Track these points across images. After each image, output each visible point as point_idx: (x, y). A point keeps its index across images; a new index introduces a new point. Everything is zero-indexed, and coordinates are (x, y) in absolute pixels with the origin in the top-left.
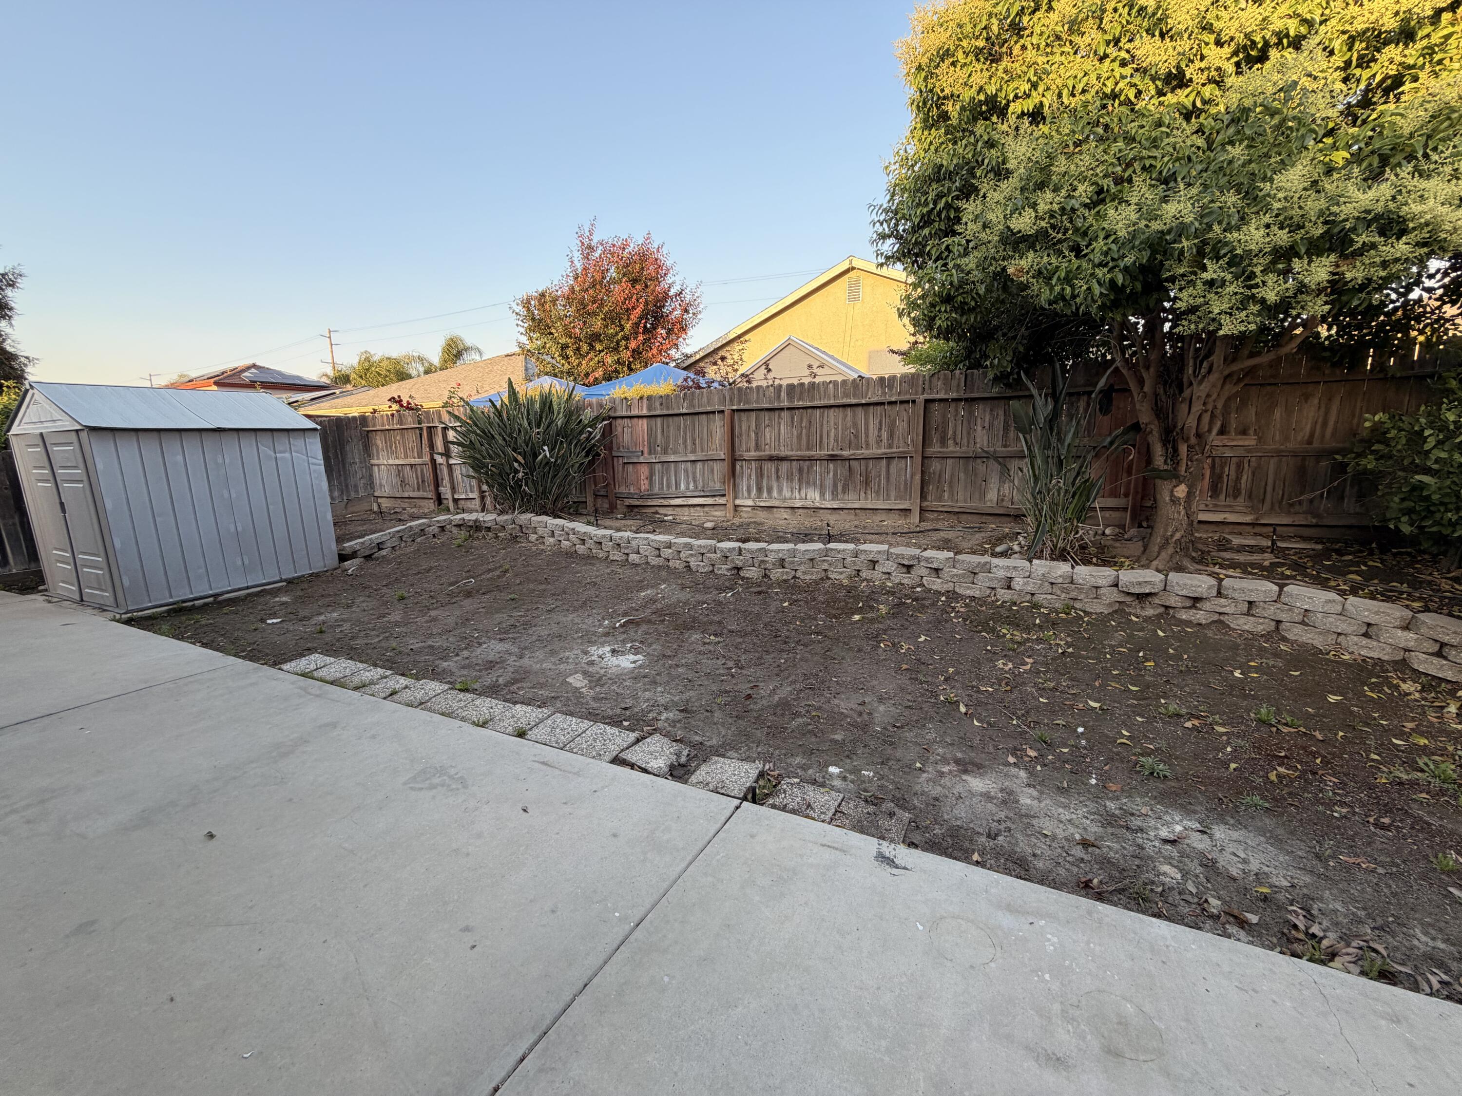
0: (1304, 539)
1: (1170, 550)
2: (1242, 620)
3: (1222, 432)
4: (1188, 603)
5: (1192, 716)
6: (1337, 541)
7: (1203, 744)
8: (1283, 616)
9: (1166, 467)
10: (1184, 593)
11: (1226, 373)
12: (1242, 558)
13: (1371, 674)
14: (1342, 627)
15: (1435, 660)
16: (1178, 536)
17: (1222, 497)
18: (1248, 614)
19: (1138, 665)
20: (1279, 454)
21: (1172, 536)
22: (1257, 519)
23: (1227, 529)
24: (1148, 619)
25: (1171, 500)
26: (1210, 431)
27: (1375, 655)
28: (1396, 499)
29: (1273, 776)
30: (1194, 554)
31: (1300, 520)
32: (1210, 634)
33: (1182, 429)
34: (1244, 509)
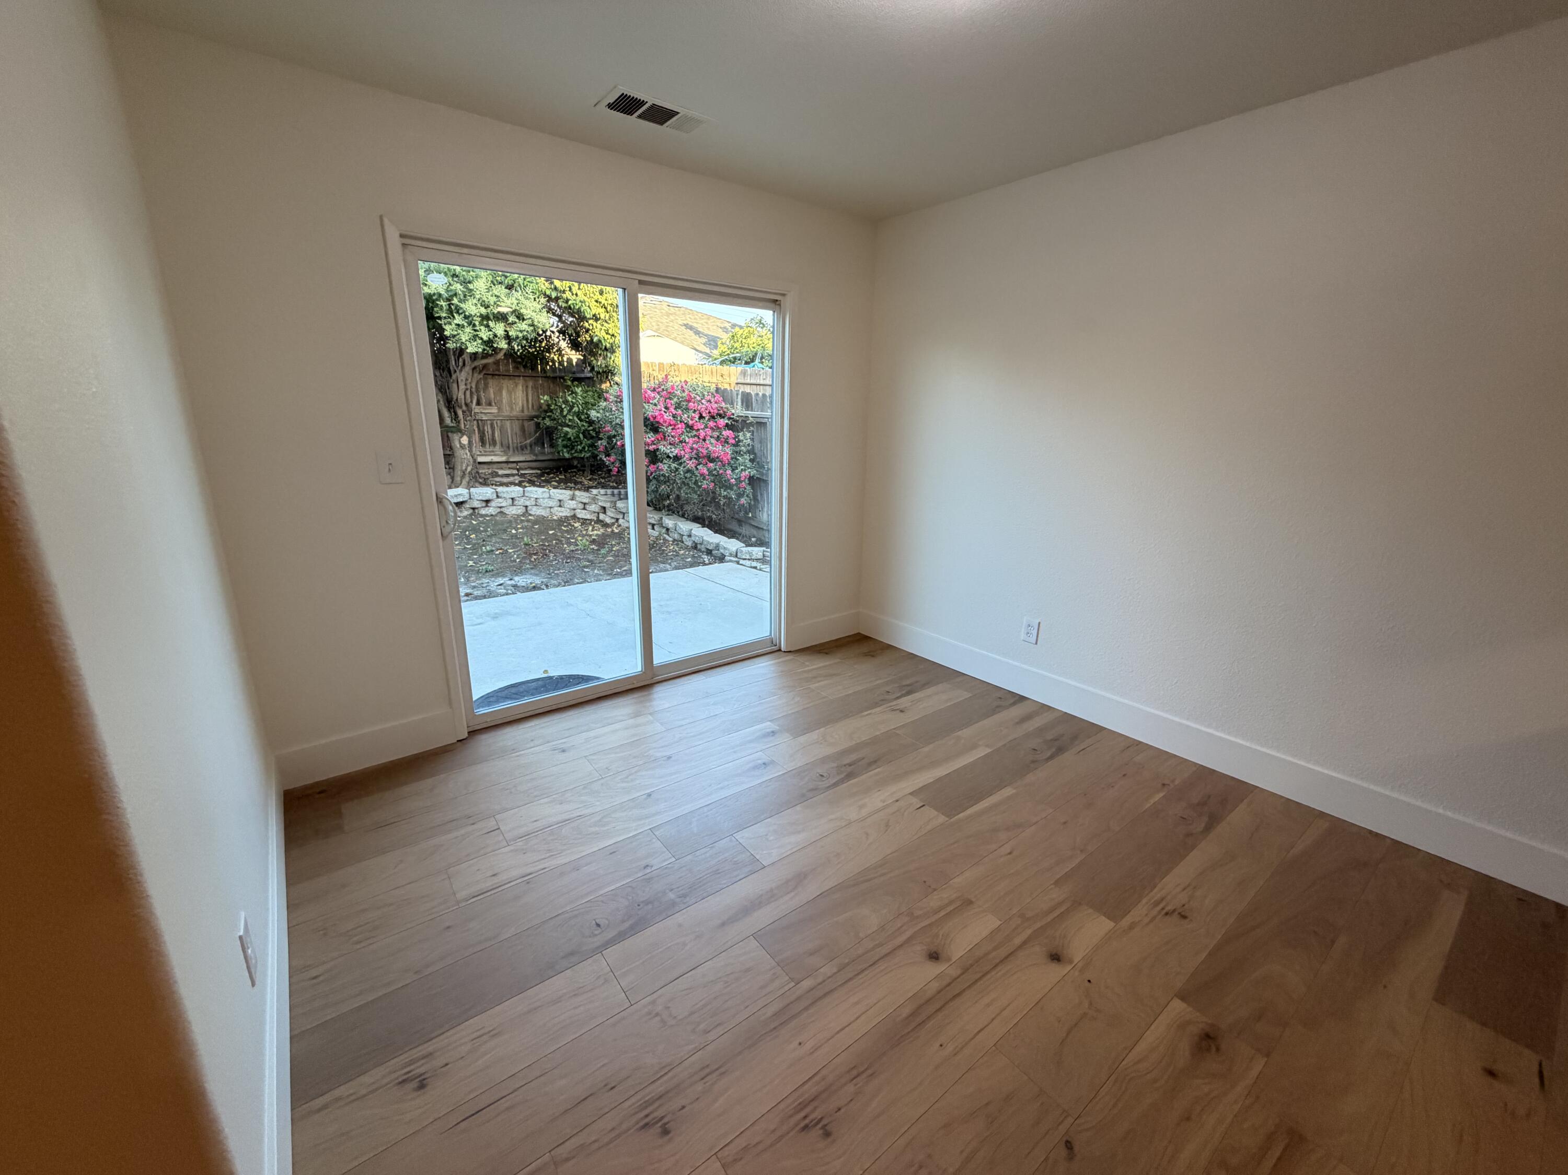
0: (532, 469)
1: (467, 479)
2: (511, 508)
3: (478, 403)
4: (484, 504)
5: (498, 550)
6: (546, 468)
7: (505, 557)
8: (528, 503)
9: (453, 425)
10: (480, 498)
11: (473, 366)
12: (505, 480)
13: (564, 522)
14: (551, 503)
15: (583, 511)
16: (469, 469)
17: (487, 446)
18: (513, 505)
19: (468, 537)
20: (510, 419)
21: (466, 469)
22: (508, 458)
23: (495, 466)
24: (465, 517)
25: (461, 447)
26: (472, 402)
27: (564, 514)
28: (560, 440)
29: (533, 560)
30: (481, 480)
31: (529, 458)
32: (498, 518)
33: (457, 400)
34: (499, 453)
